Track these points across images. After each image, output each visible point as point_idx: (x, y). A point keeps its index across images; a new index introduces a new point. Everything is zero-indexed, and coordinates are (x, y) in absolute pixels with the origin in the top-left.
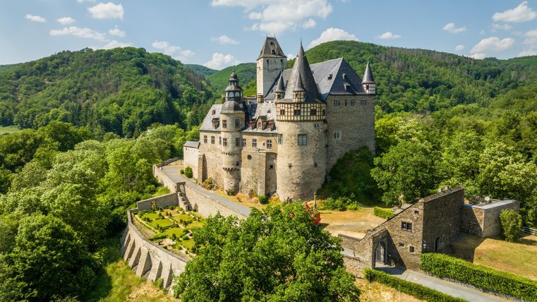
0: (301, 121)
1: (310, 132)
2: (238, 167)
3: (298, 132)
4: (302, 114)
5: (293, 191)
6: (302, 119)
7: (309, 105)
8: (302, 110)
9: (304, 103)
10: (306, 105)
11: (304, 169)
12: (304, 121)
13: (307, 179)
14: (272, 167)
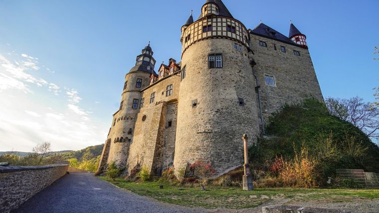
0: (212, 37)
1: (227, 51)
2: (129, 136)
3: (208, 50)
4: (214, 29)
5: (198, 149)
6: (214, 34)
7: (224, 20)
8: (214, 24)
9: (217, 17)
10: (219, 20)
11: (219, 106)
12: (217, 37)
13: (226, 125)
14: (170, 124)
